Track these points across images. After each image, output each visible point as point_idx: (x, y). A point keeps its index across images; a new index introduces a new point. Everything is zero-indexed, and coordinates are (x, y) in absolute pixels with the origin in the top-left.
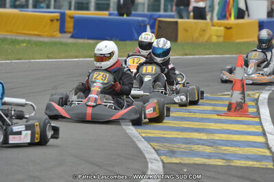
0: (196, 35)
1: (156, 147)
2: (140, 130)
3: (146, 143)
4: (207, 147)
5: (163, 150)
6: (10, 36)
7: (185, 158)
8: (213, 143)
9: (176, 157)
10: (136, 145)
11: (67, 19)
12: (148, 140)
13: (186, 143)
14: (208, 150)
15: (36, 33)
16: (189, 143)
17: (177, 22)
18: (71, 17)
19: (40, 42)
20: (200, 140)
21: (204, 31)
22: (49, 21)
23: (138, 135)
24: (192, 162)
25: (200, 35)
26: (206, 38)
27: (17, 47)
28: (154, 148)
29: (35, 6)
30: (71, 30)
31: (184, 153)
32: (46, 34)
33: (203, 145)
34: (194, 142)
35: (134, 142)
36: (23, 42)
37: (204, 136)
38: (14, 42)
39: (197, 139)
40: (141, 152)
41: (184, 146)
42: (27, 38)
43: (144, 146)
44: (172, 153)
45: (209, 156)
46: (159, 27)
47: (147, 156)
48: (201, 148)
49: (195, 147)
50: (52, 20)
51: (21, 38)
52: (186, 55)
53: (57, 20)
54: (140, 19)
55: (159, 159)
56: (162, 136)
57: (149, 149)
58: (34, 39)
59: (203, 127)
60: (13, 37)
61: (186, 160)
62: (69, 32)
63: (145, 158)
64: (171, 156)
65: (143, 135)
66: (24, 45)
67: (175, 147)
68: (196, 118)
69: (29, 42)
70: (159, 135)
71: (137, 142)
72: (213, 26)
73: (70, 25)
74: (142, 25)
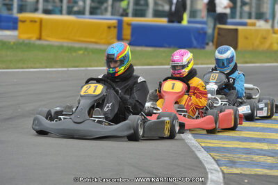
0: (257, 43)
1: (216, 158)
2: (200, 140)
3: (205, 153)
4: (269, 158)
5: (224, 160)
6: (66, 43)
7: (245, 169)
8: (275, 153)
9: (236, 168)
10: (196, 155)
11: (125, 26)
12: (208, 149)
13: (247, 154)
14: (270, 160)
15: (93, 40)
16: (250, 154)
17: (237, 30)
18: (129, 24)
19: (97, 49)
20: (262, 150)
21: (265, 38)
22: (106, 29)
23: (197, 145)
24: (253, 173)
25: (261, 43)
26: (267, 45)
27: (74, 54)
28: (213, 158)
29: (92, 13)
30: (129, 37)
31: (244, 164)
32: (103, 41)
33: (265, 155)
34: (255, 152)
35: (193, 152)
36: (80, 49)
37: (265, 146)
38: (71, 49)
39: (258, 149)
40: (201, 162)
41: (244, 156)
42: (84, 45)
43: (203, 156)
44: (233, 163)
45: (271, 167)
46: (219, 34)
47: (207, 166)
48: (262, 159)
49: (256, 158)
50: (109, 27)
51: (77, 45)
52: (247, 63)
53: (115, 27)
54: (199, 26)
55: (219, 169)
56: (222, 146)
57: (209, 159)
58: (91, 46)
59: (264, 137)
60: (70, 45)
61: (247, 171)
62: (127, 40)
63: (205, 168)
64: (231, 167)
65: (203, 145)
66: (81, 52)
67: (235, 157)
68: (256, 128)
69: (86, 49)
70: (219, 145)
71: (197, 152)
72: (274, 33)
73: (127, 32)
74: (201, 32)
